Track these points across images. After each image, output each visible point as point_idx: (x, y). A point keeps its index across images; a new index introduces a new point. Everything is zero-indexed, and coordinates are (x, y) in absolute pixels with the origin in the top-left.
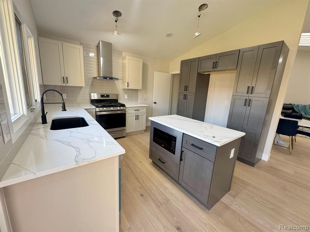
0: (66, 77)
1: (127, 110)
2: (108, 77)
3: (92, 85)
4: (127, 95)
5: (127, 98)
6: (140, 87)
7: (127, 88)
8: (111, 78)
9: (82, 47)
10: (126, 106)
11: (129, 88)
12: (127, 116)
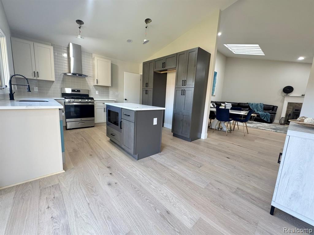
0: (37, 72)
1: (95, 103)
2: (78, 74)
3: (63, 80)
4: (98, 91)
5: (98, 94)
6: (109, 84)
7: (96, 84)
8: (80, 75)
9: (52, 47)
10: (94, 99)
11: (98, 85)
12: (96, 108)
